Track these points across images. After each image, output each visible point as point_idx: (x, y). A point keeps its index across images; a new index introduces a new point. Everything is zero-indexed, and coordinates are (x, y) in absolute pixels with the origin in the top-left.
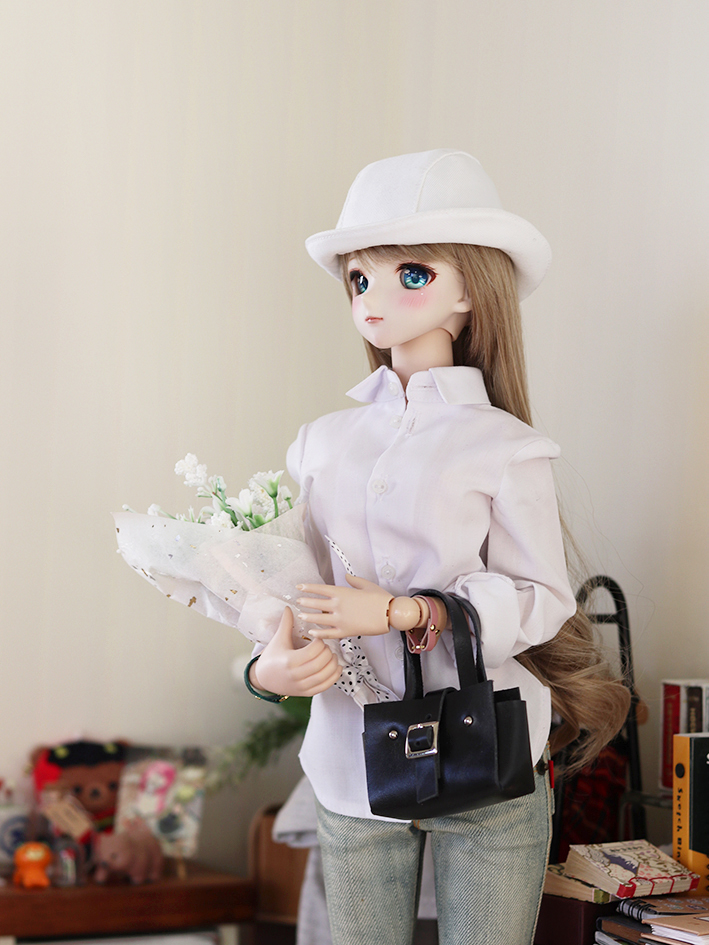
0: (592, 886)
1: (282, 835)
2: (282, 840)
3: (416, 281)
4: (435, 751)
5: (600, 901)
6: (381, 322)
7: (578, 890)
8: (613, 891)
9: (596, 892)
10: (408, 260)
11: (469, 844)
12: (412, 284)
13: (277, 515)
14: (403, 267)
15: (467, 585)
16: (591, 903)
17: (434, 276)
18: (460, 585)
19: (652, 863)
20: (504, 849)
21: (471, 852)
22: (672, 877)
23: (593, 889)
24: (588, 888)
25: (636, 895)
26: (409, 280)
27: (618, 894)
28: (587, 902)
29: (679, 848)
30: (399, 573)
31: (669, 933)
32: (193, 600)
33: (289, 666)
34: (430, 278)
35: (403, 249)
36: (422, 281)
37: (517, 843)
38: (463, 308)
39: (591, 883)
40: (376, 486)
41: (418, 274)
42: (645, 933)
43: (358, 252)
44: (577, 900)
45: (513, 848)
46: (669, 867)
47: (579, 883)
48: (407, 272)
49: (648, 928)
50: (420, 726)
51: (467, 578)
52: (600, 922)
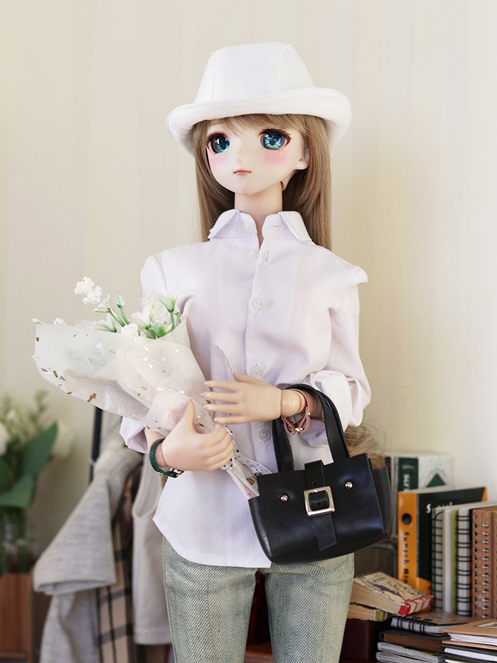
0: (374, 608)
1: (43, 586)
2: (42, 590)
3: (272, 143)
4: (331, 509)
5: (381, 619)
6: (249, 174)
7: (360, 612)
8: (395, 611)
9: (377, 612)
10: (271, 126)
11: (310, 582)
12: (269, 145)
13: (173, 328)
14: (266, 132)
15: (318, 381)
16: (373, 621)
17: (289, 139)
18: (314, 381)
19: (402, 589)
20: (334, 584)
21: (312, 588)
22: (420, 598)
23: (375, 611)
24: (369, 610)
25: (410, 613)
26: (267, 142)
27: (399, 613)
28: (369, 621)
29: (406, 577)
30: (266, 372)
31: (468, 639)
32: (93, 396)
33: (202, 447)
34: (286, 141)
35: (270, 117)
36: (278, 143)
37: (343, 579)
38: (302, 166)
39: (372, 606)
40: (257, 303)
41: (274, 138)
42: (445, 640)
43: (226, 120)
44: (359, 620)
45: (341, 582)
46: (412, 591)
47: (360, 607)
48: (267, 136)
49: (447, 636)
50: (316, 491)
51: (317, 375)
52: (383, 635)
